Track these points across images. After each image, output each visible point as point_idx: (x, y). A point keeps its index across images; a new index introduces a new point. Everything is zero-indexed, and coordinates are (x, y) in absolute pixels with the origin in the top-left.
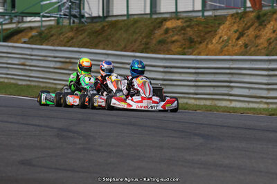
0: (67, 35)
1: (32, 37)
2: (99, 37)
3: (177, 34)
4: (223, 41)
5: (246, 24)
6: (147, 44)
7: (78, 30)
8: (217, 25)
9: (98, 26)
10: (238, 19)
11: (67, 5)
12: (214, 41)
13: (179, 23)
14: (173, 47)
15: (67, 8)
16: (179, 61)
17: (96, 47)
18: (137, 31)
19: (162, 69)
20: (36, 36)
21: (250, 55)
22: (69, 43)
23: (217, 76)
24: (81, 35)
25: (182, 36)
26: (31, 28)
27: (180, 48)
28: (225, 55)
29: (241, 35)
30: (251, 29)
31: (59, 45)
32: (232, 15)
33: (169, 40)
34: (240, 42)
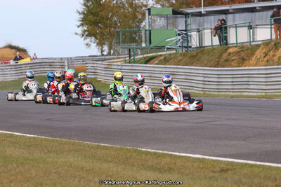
0: (178, 59)
2: (194, 59)
3: (235, 56)
4: (257, 59)
5: (269, 49)
6: (218, 62)
10: (266, 46)
12: (253, 59)
13: (237, 49)
14: (233, 63)
15: (181, 43)
18: (214, 55)
20: (163, 60)
22: (178, 63)
24: (186, 58)
25: (238, 56)
27: (237, 63)
29: (266, 55)
30: (271, 51)
31: (174, 65)
33: (231, 59)
34: (266, 59)
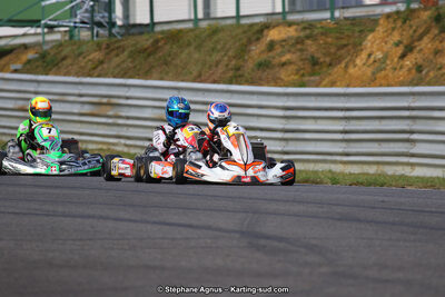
0: (91, 57)
1: (29, 61)
2: (151, 59)
3: (289, 51)
4: (375, 61)
5: (415, 31)
6: (237, 69)
7: (111, 48)
8: (357, 34)
9: (145, 41)
10: (399, 23)
11: (86, 6)
12: (358, 62)
13: (292, 32)
14: (283, 74)
15: (87, 11)
16: (313, 98)
17: (146, 75)
18: (219, 47)
19: (281, 113)
20: (36, 60)
21: (429, 84)
22: (96, 69)
23: (384, 122)
24: (117, 55)
25: (299, 54)
26: (25, 47)
27: (297, 74)
28: (381, 86)
29: (409, 49)
30: (426, 39)
31: (77, 75)
32: (388, 16)
33: (276, 61)
34: (408, 62)
